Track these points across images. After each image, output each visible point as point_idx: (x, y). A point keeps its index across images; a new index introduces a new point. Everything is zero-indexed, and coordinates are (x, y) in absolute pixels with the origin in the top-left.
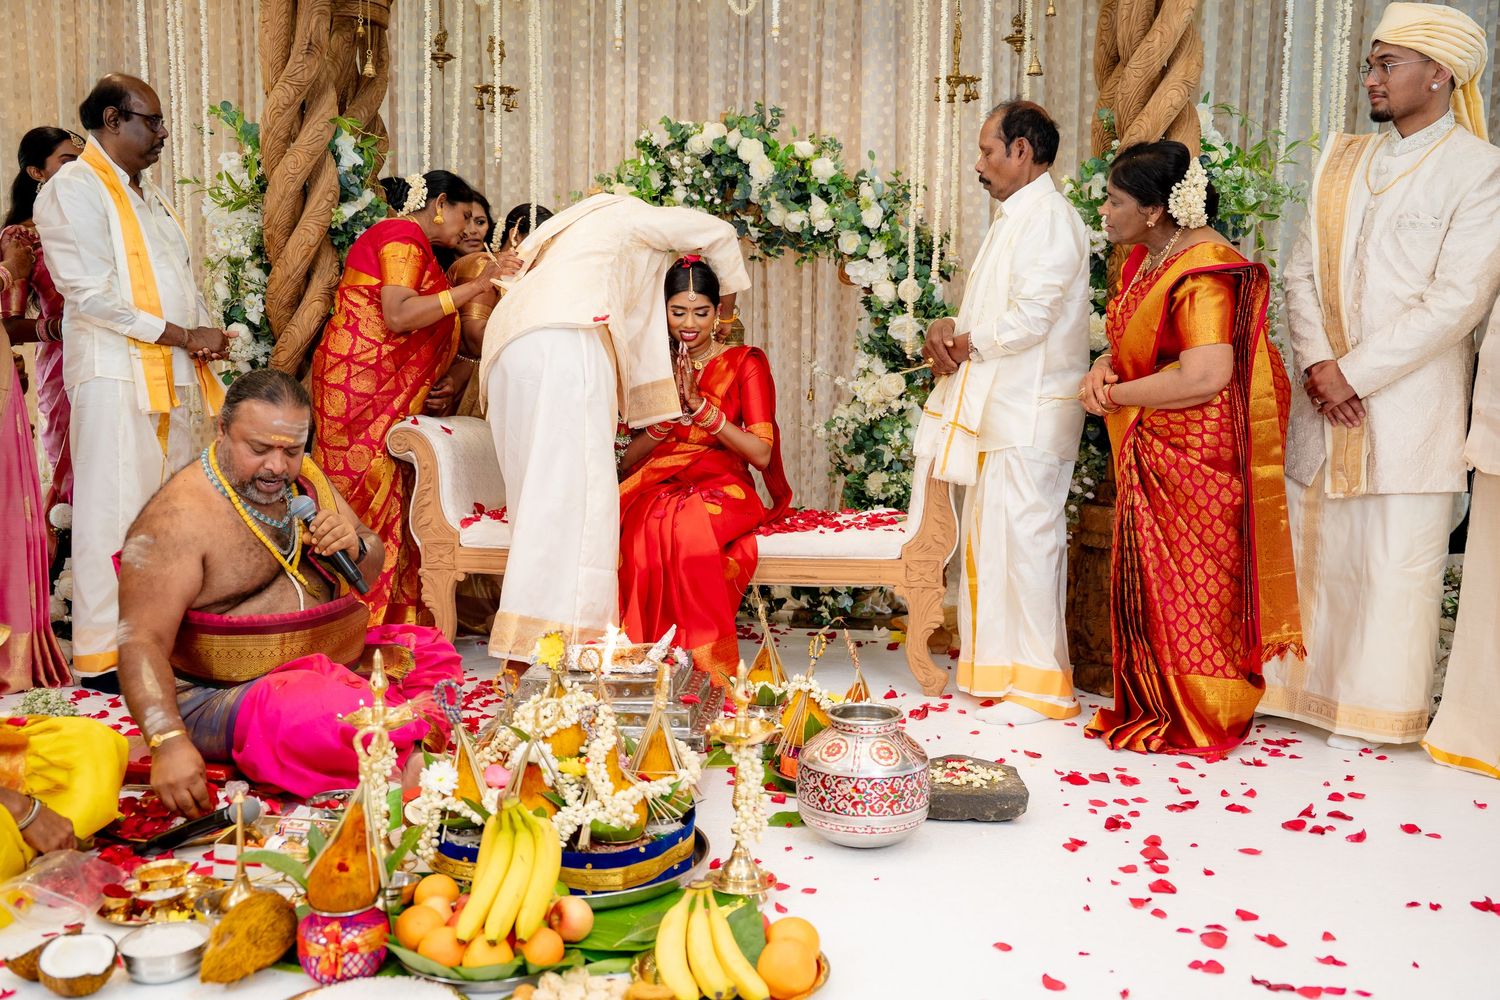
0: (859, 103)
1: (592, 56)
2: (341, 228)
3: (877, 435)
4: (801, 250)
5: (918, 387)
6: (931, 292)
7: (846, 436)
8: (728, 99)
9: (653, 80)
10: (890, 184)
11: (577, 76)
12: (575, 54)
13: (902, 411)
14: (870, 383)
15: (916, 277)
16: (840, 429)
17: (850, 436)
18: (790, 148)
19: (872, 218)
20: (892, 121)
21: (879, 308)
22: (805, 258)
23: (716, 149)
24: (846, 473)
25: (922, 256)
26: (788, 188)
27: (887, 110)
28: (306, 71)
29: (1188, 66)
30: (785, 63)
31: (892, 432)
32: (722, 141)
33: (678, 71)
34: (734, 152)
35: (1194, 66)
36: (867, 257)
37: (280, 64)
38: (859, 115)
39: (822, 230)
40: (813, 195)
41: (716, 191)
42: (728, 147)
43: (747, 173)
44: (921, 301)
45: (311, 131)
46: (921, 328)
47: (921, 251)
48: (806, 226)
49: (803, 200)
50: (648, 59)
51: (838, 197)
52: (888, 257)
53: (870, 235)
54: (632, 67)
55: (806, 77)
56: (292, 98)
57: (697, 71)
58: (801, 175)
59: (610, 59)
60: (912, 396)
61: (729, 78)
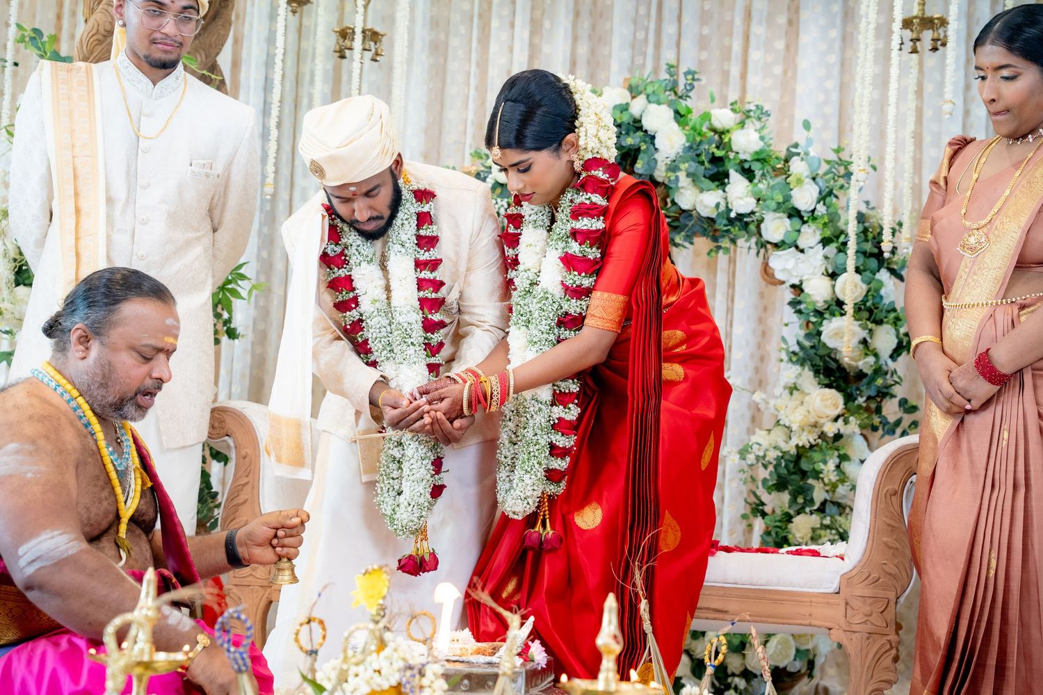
0: (794, 77)
1: (476, 20)
3: (804, 465)
4: (715, 239)
5: (859, 407)
6: (877, 291)
7: (765, 467)
9: (546, 49)
10: (828, 162)
11: (454, 42)
12: (455, 18)
13: (838, 437)
14: (798, 402)
15: (858, 270)
16: (758, 458)
17: (771, 468)
18: (706, 116)
19: (805, 197)
20: (835, 97)
21: (811, 307)
22: (719, 248)
24: (764, 514)
25: (868, 247)
26: (702, 163)
27: (831, 84)
30: (706, 31)
31: (825, 462)
32: (625, 108)
33: (575, 39)
34: (638, 120)
36: (797, 247)
38: (794, 91)
39: (742, 211)
40: (732, 172)
42: (631, 115)
43: (654, 145)
44: (864, 302)
46: (864, 334)
47: (866, 240)
48: (722, 208)
49: (720, 179)
50: (541, 26)
51: (763, 175)
52: (824, 247)
53: (801, 217)
54: (522, 33)
55: (730, 48)
57: (598, 39)
58: (718, 147)
59: (495, 23)
60: (851, 419)
61: (636, 48)
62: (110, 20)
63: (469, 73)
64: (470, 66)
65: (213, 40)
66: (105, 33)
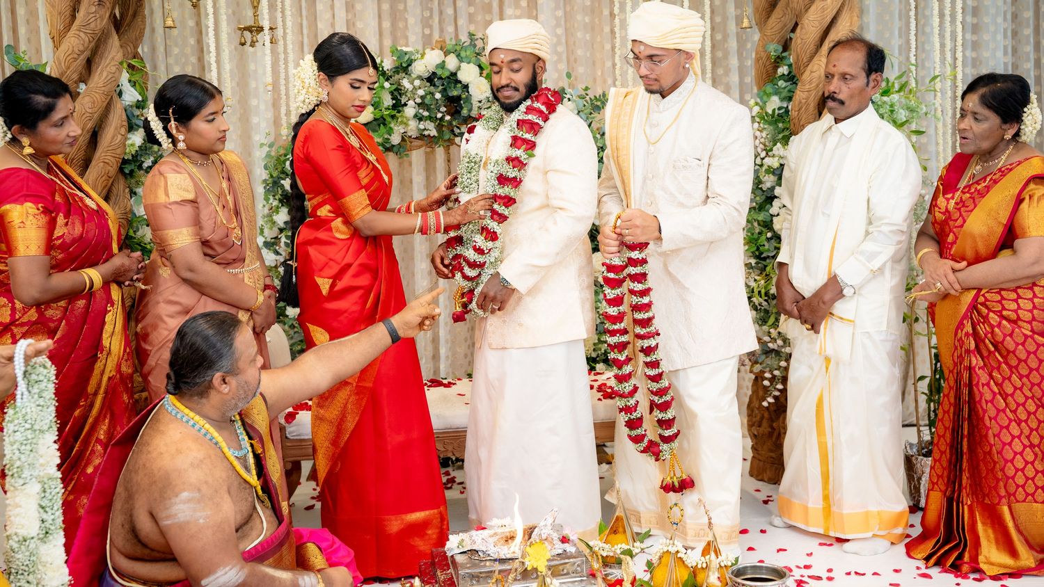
2: (130, 158)
10: (580, 97)
23: (439, 72)
27: (560, 31)
28: (99, 21)
29: (851, 18)
32: (442, 65)
34: (454, 74)
35: (856, 18)
37: (68, 13)
41: (445, 109)
42: (449, 70)
43: (468, 92)
45: (105, 74)
56: (86, 45)
61: (425, 4)
63: (301, 25)
64: (302, 20)
65: (138, 34)
66: (79, 53)
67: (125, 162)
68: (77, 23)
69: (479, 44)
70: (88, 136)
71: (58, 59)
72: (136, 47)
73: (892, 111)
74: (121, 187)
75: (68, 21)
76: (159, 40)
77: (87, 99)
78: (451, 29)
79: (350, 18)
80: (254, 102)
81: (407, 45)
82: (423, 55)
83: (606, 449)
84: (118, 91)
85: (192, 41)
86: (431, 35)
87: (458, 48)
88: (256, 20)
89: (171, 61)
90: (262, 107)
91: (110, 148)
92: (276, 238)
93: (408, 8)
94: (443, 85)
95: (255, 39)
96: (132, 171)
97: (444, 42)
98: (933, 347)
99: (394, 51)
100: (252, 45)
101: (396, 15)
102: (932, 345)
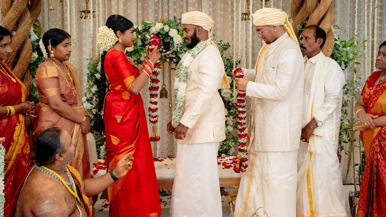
8: (156, 12)
9: (129, 4)
23: (161, 32)
28: (22, 6)
32: (163, 29)
34: (167, 33)
37: (9, 2)
41: (163, 47)
42: (165, 31)
43: (173, 41)
45: (24, 28)
46: (231, 93)
55: (182, 5)
56: (17, 16)
60: (231, 116)
61: (156, 4)
62: (15, 14)
63: (105, 11)
64: (105, 8)
65: (38, 12)
66: (13, 19)
67: (31, 64)
68: (13, 6)
69: (178, 21)
70: (16, 53)
71: (5, 21)
72: (37, 17)
73: (347, 54)
74: (29, 75)
75: (9, 6)
76: (46, 15)
77: (16, 38)
78: (166, 15)
79: (125, 9)
80: (84, 42)
81: (148, 21)
82: (155, 25)
83: (224, 189)
84: (29, 35)
85: (60, 16)
86: (158, 17)
87: (169, 22)
88: (87, 8)
89: (50, 23)
90: (88, 44)
91: (25, 59)
92: (92, 98)
93: (149, 6)
94: (163, 37)
95: (86, 16)
96: (33, 68)
97: (164, 20)
98: (362, 152)
99: (143, 23)
100: (85, 18)
101: (144, 8)
102: (361, 151)
